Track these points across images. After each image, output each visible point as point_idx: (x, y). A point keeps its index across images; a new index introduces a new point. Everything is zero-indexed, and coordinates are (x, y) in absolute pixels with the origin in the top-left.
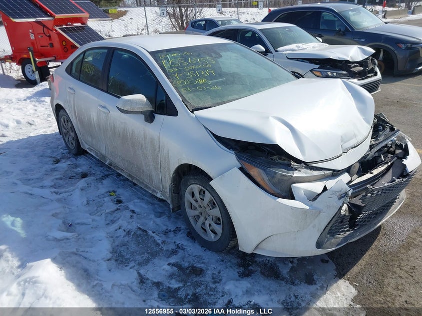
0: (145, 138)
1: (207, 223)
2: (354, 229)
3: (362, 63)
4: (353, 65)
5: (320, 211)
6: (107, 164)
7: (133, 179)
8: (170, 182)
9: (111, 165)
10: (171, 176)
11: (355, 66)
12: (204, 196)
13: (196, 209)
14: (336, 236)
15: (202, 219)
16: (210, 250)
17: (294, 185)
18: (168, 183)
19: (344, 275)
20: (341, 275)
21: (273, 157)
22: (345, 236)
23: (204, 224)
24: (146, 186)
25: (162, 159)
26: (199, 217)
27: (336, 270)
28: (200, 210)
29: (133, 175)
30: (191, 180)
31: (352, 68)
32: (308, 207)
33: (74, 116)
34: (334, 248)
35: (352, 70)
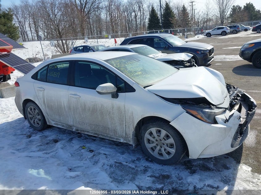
0: (113, 107)
1: (163, 149)
2: (242, 136)
3: (189, 61)
4: (185, 63)
5: (231, 128)
6: (74, 130)
7: (99, 136)
8: (134, 130)
9: (78, 131)
10: (135, 126)
11: (186, 63)
12: (160, 134)
13: (153, 142)
14: (237, 140)
15: (158, 148)
16: (165, 165)
17: (216, 116)
18: (131, 131)
19: (240, 162)
20: (239, 162)
21: (200, 105)
22: (240, 140)
23: (160, 150)
24: (110, 137)
25: (126, 118)
26: (155, 147)
27: (235, 160)
28: (157, 143)
29: (98, 133)
30: (150, 126)
31: (185, 64)
32: (226, 127)
33: (43, 105)
34: (238, 147)
35: (185, 65)
